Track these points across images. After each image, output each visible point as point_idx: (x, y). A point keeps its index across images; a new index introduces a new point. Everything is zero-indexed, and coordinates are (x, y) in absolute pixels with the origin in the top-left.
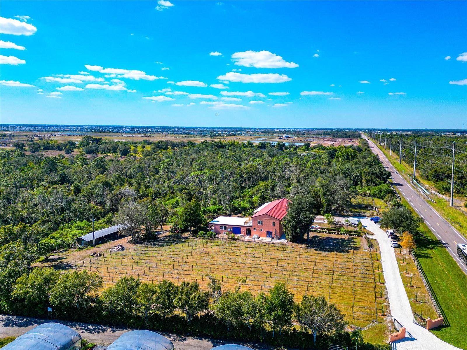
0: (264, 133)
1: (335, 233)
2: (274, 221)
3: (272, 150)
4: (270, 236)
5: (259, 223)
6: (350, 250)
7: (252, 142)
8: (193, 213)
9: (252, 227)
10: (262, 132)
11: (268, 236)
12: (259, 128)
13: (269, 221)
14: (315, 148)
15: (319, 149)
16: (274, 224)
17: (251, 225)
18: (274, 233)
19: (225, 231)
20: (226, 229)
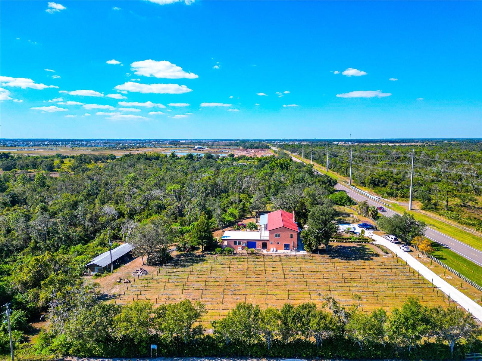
0: (172, 144)
1: (343, 242)
2: (292, 233)
3: (208, 161)
4: (288, 248)
5: (276, 236)
6: (371, 258)
7: (176, 154)
8: (207, 229)
9: (268, 240)
10: (170, 144)
11: (285, 248)
12: (161, 140)
13: (286, 233)
14: (239, 158)
15: (244, 160)
16: (291, 236)
17: (267, 238)
18: (292, 245)
19: (240, 246)
20: (240, 244)
